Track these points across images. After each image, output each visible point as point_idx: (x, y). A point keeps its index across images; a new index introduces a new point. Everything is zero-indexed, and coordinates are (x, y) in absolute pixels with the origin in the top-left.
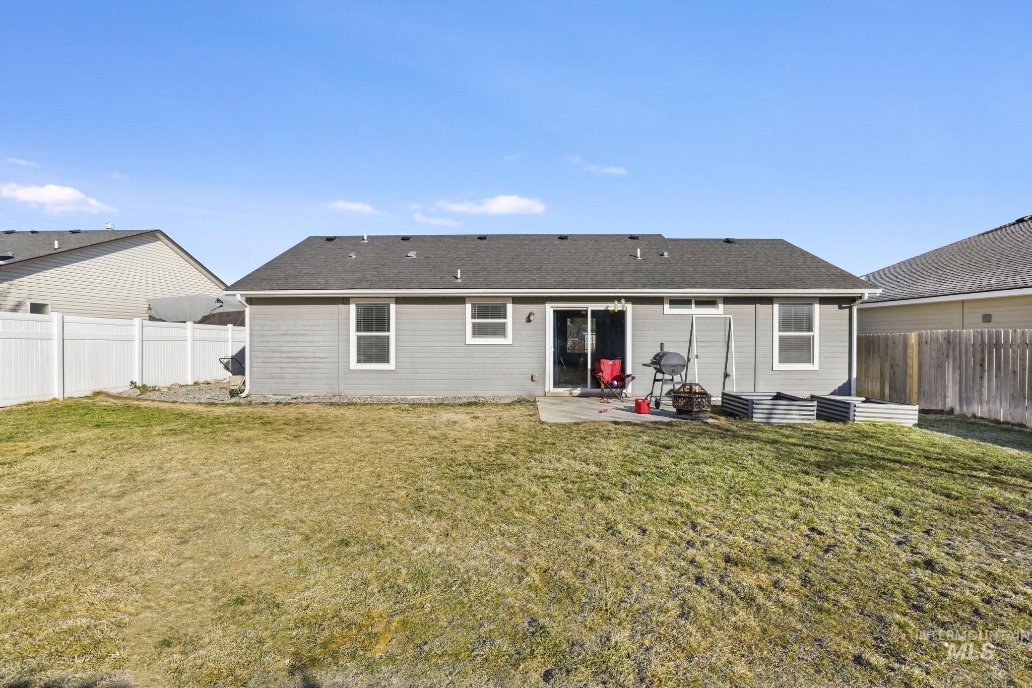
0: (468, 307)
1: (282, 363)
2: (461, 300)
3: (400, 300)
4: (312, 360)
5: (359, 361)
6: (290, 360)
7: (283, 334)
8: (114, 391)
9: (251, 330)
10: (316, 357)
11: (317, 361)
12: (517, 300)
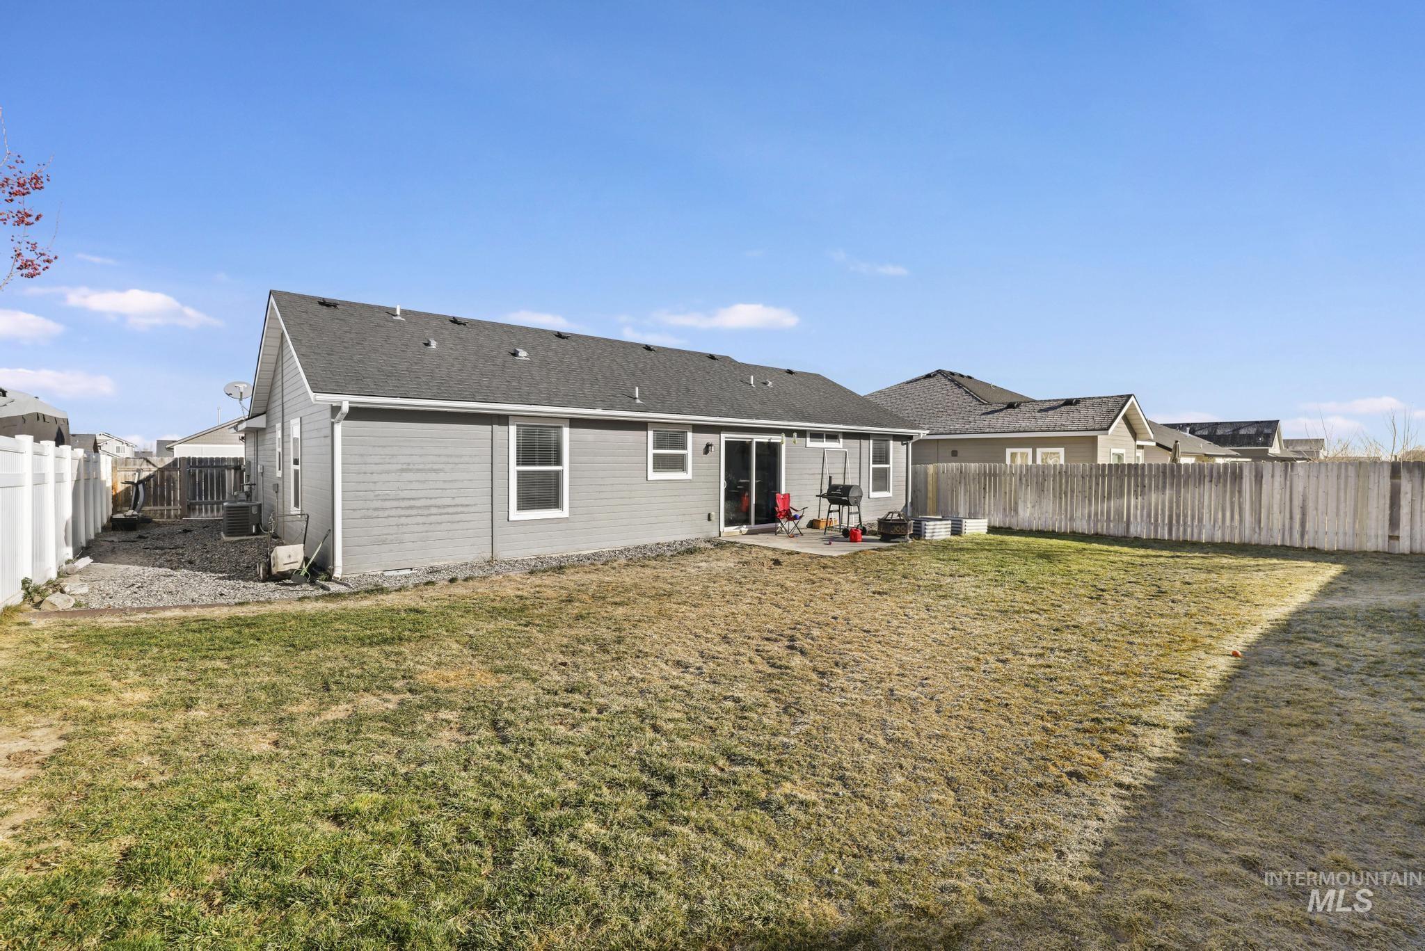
0: (650, 436)
1: (400, 517)
2: (642, 426)
3: (576, 423)
4: (450, 510)
5: (522, 508)
6: (414, 512)
7: (402, 470)
10: (458, 506)
11: (459, 511)
12: (698, 428)
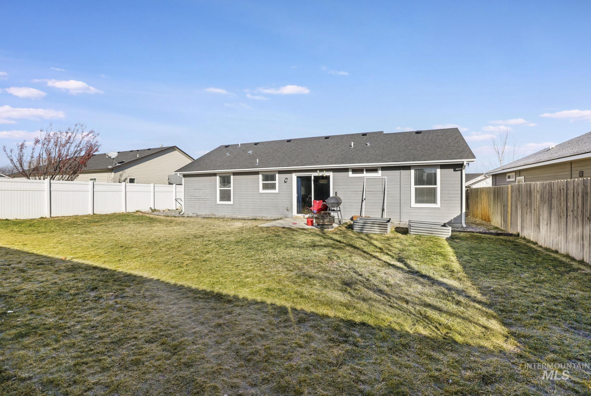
0: (260, 176)
1: (195, 201)
2: (257, 173)
3: (235, 174)
5: (220, 200)
6: (197, 200)
7: (195, 189)
8: (143, 211)
9: (184, 187)
12: (280, 172)
